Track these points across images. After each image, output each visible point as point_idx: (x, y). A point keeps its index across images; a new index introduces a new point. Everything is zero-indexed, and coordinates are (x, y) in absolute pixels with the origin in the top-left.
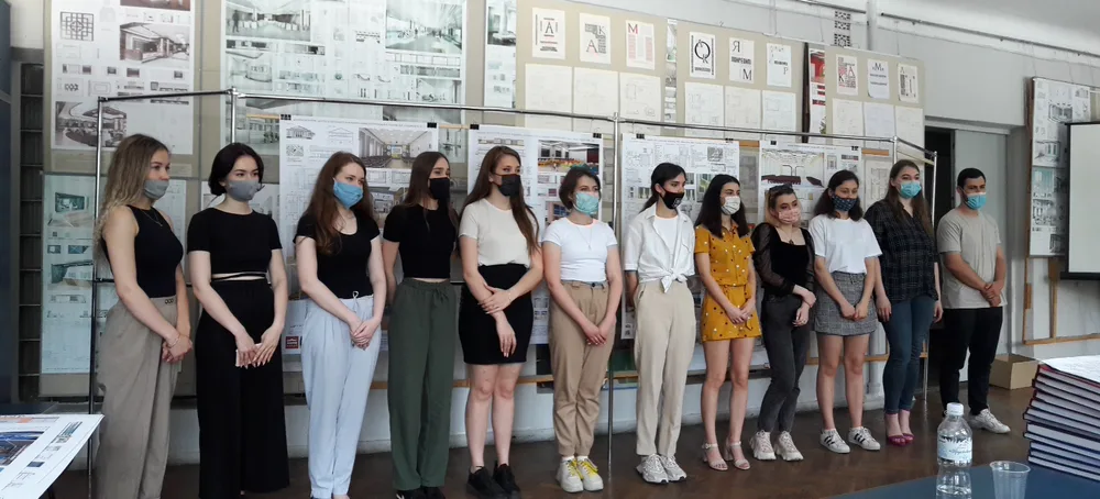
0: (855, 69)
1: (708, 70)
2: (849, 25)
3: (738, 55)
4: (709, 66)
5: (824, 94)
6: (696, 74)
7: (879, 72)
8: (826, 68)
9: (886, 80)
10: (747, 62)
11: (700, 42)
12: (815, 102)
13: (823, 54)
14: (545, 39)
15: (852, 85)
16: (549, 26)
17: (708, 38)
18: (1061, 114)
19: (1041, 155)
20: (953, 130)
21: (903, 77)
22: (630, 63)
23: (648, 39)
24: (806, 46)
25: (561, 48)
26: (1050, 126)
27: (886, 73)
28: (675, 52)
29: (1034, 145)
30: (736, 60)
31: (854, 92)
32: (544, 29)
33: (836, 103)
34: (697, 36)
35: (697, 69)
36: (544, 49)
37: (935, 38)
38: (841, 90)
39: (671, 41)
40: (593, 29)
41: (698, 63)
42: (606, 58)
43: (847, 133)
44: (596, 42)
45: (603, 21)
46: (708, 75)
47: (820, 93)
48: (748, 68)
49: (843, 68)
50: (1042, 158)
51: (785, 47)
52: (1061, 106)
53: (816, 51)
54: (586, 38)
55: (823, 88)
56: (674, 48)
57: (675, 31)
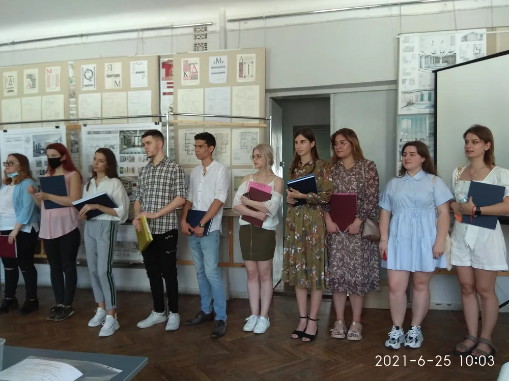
0: (198, 67)
1: (92, 85)
2: (206, 35)
3: (110, 73)
4: (92, 83)
5: (172, 87)
6: (85, 89)
7: (220, 65)
8: (174, 70)
9: (225, 70)
10: (117, 76)
11: (88, 70)
12: (164, 94)
13: (172, 61)
14: (9, 87)
15: (194, 77)
16: (10, 80)
17: (91, 67)
18: (438, 62)
19: (410, 104)
20: (329, 94)
21: (241, 64)
22: (48, 90)
23: (57, 75)
24: (159, 57)
25: (15, 90)
26: (421, 76)
27: (225, 64)
28: (74, 78)
29: (400, 96)
30: (109, 76)
31: (196, 82)
32: (9, 81)
33: (180, 93)
34: (85, 67)
35: (86, 86)
36: (9, 91)
37: (287, 26)
38: (184, 83)
39: (71, 73)
40: (30, 76)
41: (86, 82)
42: (36, 91)
43: (189, 112)
44: (31, 83)
45: (35, 72)
46: (92, 88)
47: (169, 87)
48: (118, 80)
49: (188, 67)
50: (411, 107)
51: (143, 62)
52: (438, 54)
53: (166, 60)
54: (27, 82)
55: (172, 83)
56: (74, 77)
57: (73, 67)
